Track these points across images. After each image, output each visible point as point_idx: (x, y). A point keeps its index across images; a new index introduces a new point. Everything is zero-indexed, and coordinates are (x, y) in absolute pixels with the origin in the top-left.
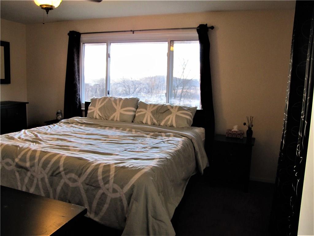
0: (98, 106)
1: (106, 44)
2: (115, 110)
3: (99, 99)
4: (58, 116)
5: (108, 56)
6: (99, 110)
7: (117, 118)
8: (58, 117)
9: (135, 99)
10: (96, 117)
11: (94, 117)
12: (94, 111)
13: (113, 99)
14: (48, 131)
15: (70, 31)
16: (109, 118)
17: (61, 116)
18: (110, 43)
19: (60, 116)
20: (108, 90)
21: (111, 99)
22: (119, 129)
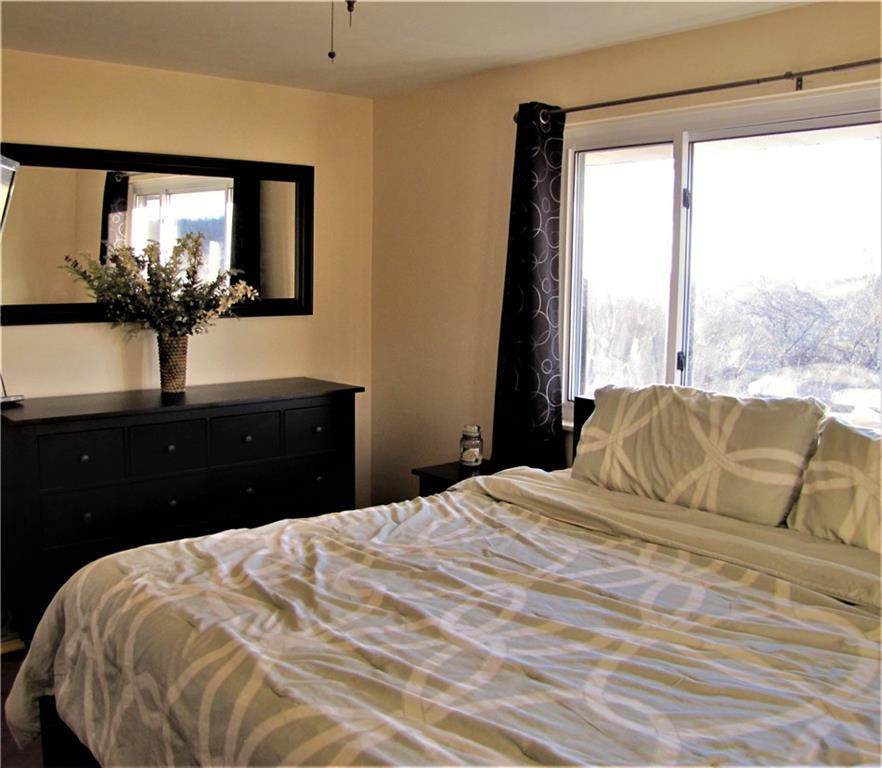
0: (623, 428)
1: (670, 148)
2: (697, 456)
3: (630, 395)
4: (465, 450)
5: (684, 199)
6: (624, 447)
7: (706, 493)
8: (466, 453)
9: (804, 405)
10: (609, 476)
11: (603, 476)
12: (603, 450)
13: (693, 400)
14: (375, 540)
15: (522, 107)
16: (668, 491)
17: (477, 451)
18: (692, 143)
19: (472, 450)
20: (679, 349)
21: (685, 399)
22: (706, 564)
